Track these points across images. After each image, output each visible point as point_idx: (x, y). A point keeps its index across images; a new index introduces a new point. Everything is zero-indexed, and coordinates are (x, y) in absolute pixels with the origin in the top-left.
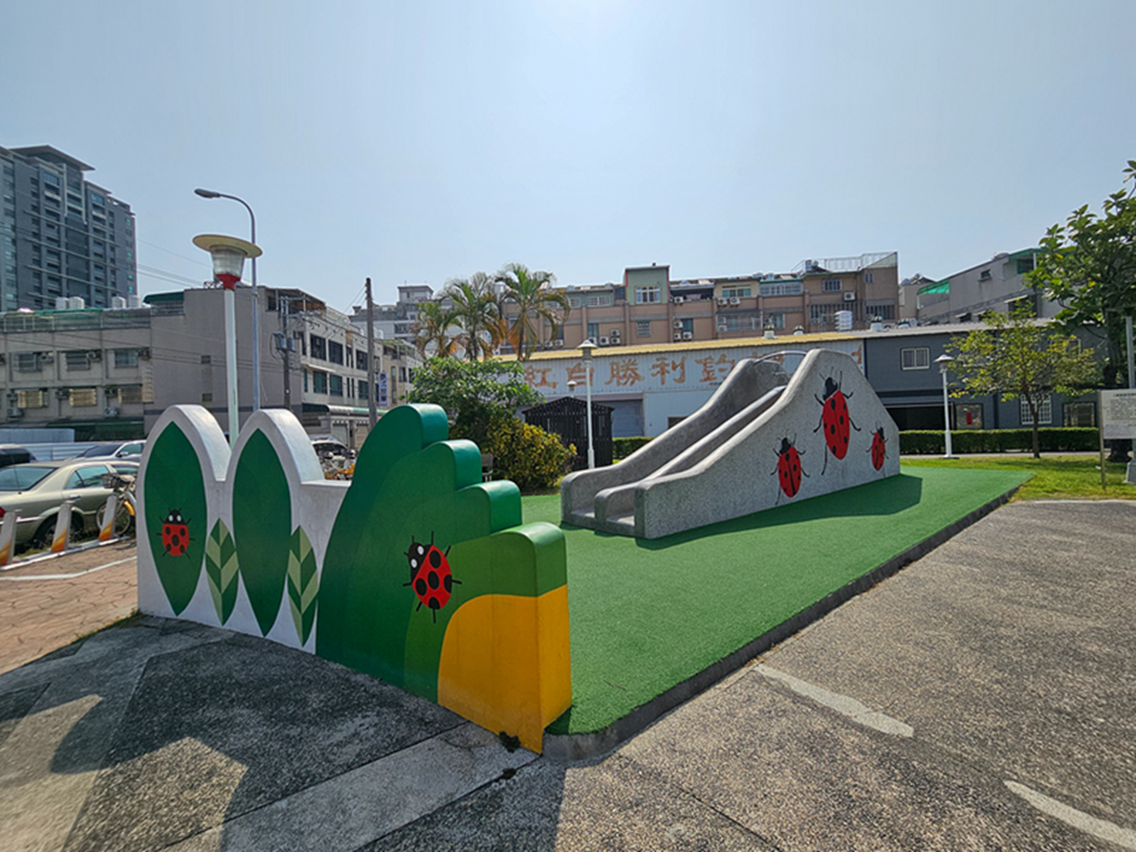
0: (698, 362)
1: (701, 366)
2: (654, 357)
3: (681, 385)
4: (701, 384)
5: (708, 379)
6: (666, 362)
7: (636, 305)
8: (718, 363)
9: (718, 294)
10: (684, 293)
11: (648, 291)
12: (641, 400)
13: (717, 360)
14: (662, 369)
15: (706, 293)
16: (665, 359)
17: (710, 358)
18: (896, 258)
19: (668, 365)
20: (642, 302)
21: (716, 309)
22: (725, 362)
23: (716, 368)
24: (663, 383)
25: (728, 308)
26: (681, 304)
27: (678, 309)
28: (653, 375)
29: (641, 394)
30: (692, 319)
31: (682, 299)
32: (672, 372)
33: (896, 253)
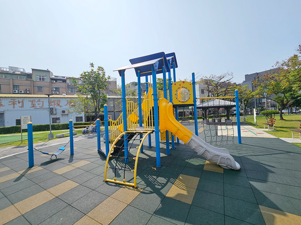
0: (30, 101)
1: (31, 103)
2: (10, 99)
3: (22, 108)
4: (30, 108)
5: (33, 107)
6: (15, 101)
7: (37, 81)
8: (38, 102)
9: (68, 81)
10: (56, 80)
11: (42, 77)
12: (4, 113)
13: (37, 101)
14: (14, 103)
15: (64, 81)
16: (15, 99)
17: (34, 100)
18: (116, 80)
19: (16, 102)
20: (39, 80)
21: (67, 86)
22: (40, 102)
23: (36, 103)
24: (14, 108)
25: (71, 86)
26: (55, 83)
27: (54, 84)
28: (9, 105)
29: (4, 111)
30: (59, 88)
31: (54, 82)
32: (18, 104)
33: (116, 78)
